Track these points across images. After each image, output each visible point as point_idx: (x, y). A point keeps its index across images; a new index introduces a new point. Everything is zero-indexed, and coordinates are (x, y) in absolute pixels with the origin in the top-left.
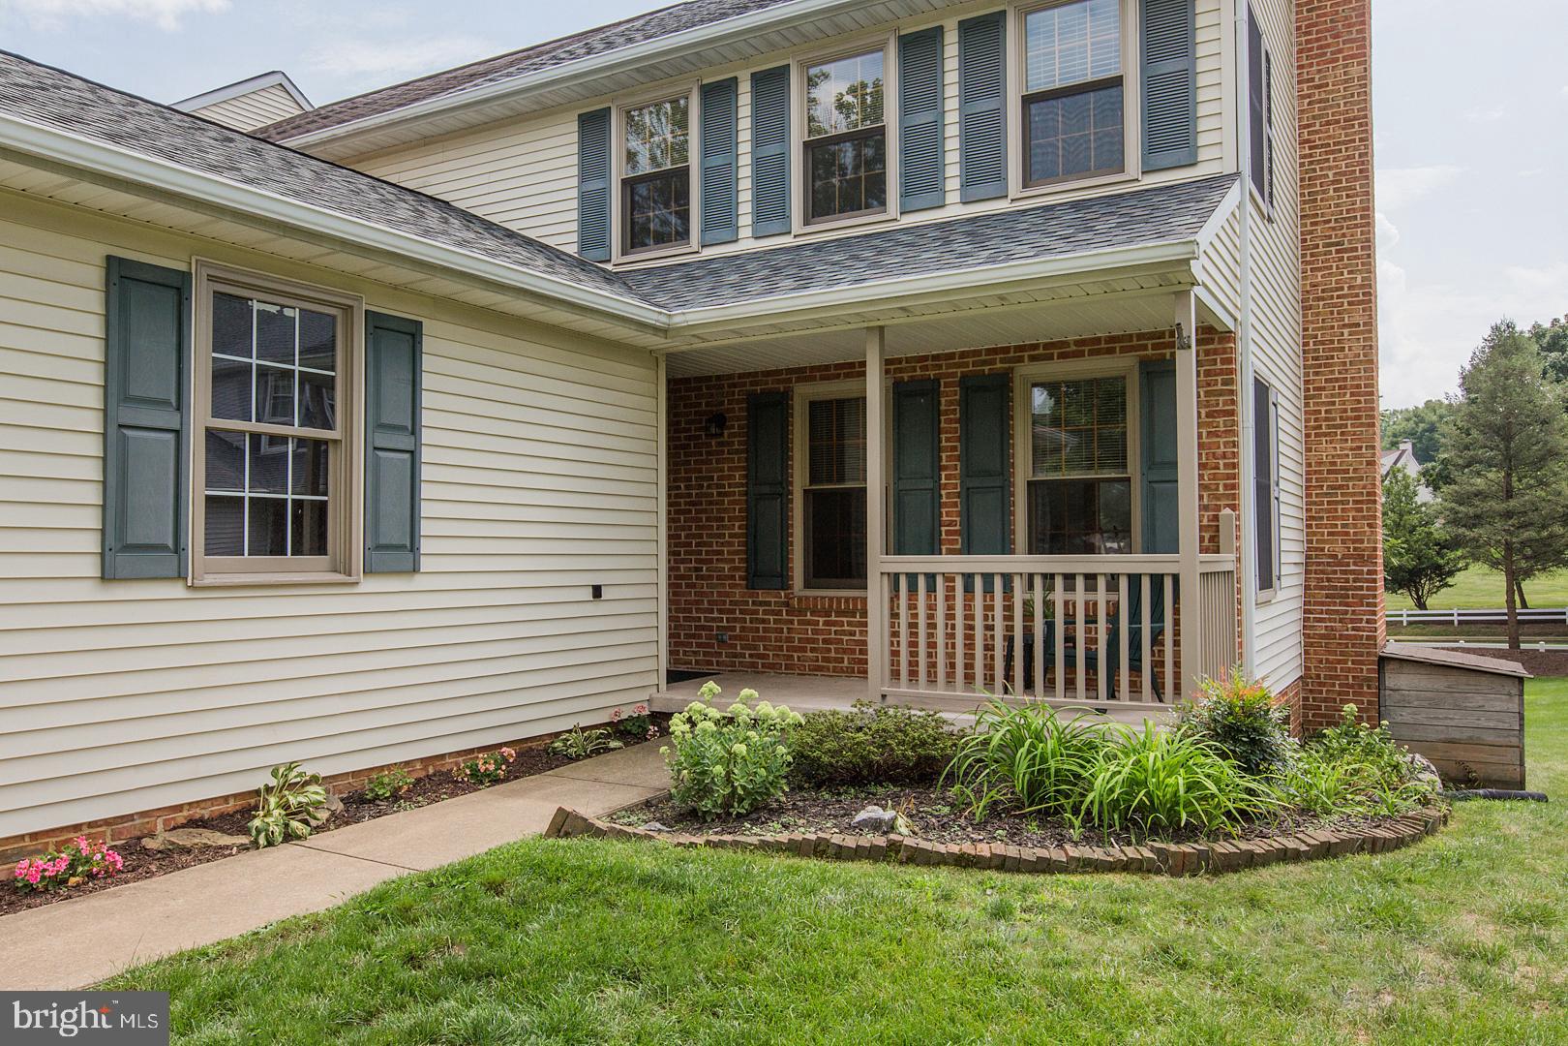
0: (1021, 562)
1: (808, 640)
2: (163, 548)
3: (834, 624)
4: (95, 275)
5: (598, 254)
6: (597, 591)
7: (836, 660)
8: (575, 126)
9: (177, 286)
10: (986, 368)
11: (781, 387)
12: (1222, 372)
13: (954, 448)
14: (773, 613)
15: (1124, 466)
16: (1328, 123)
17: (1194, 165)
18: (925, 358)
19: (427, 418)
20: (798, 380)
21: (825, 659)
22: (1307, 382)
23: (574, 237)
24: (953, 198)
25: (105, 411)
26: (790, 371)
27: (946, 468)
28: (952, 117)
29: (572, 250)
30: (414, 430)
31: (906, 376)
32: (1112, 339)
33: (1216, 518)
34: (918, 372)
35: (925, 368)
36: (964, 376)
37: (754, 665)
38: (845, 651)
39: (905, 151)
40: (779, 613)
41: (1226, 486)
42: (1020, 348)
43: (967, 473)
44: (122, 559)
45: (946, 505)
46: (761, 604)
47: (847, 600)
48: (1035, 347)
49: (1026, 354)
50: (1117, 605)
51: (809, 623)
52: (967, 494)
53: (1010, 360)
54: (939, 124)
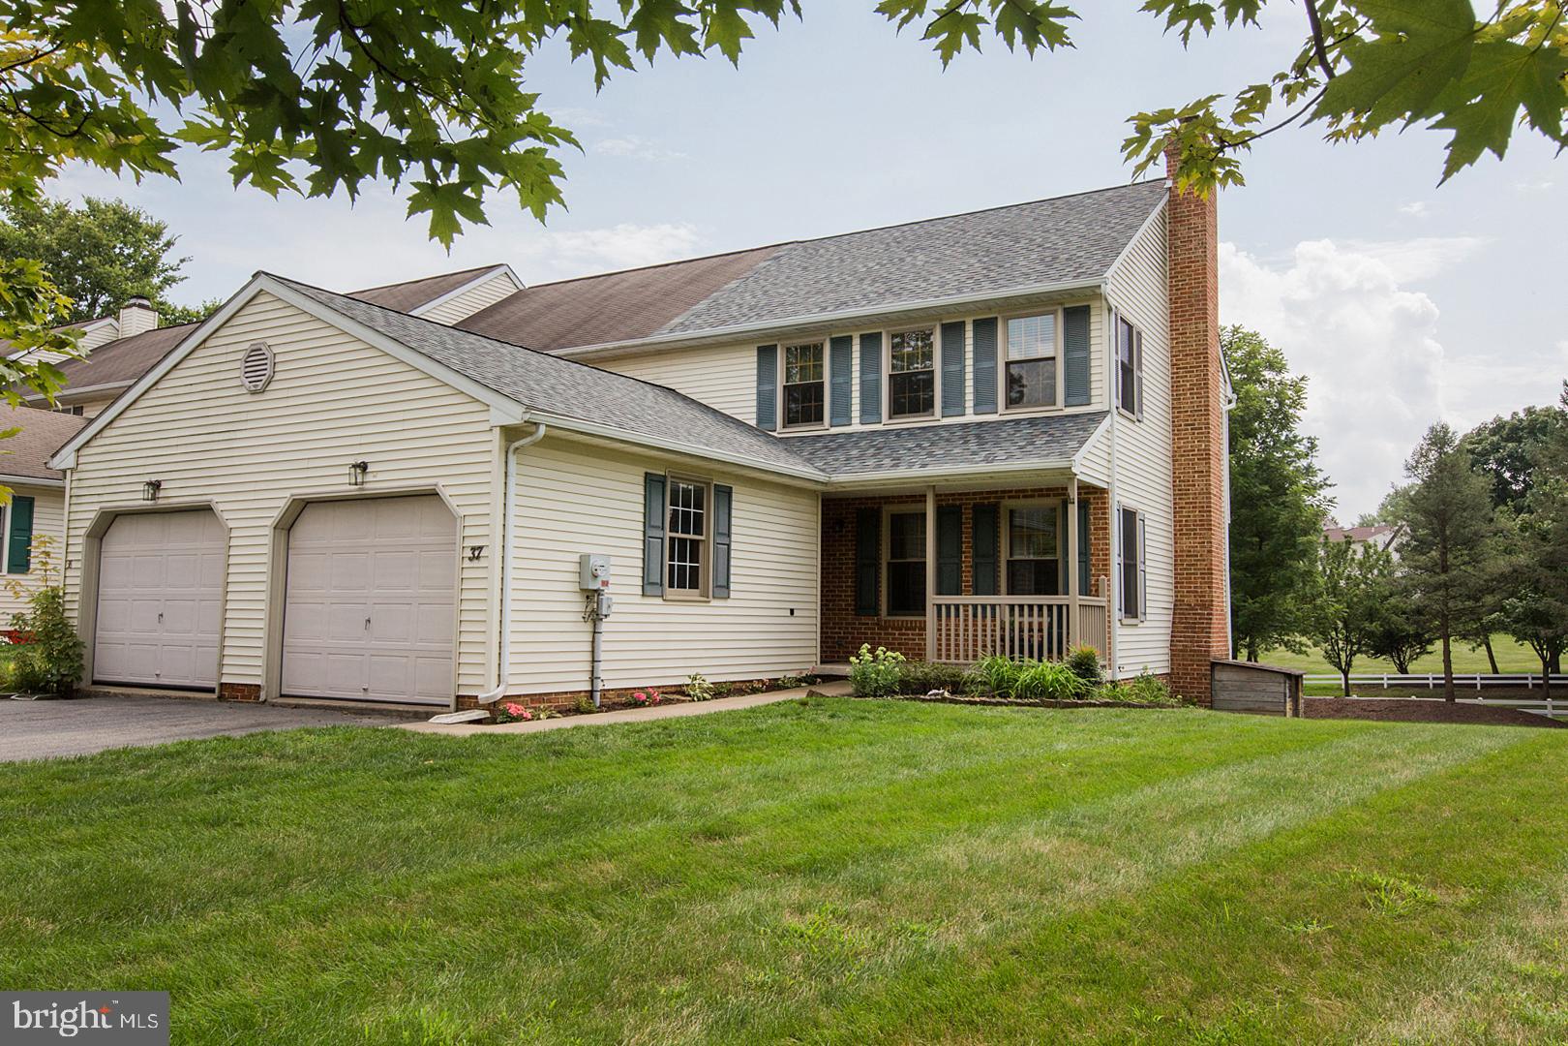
0: (1004, 599)
1: (890, 643)
2: (657, 584)
3: (904, 634)
4: (641, 480)
5: (767, 426)
6: (792, 611)
8: (756, 353)
9: (662, 481)
10: (986, 501)
11: (876, 507)
12: (1101, 508)
13: (969, 542)
14: (870, 629)
15: (1055, 553)
16: (1187, 355)
17: (1090, 404)
18: (953, 495)
19: (734, 529)
20: (886, 503)
22: (1175, 504)
23: (755, 416)
24: (969, 410)
25: (644, 532)
26: (880, 498)
27: (964, 552)
28: (969, 369)
29: (753, 423)
30: (729, 536)
31: (944, 504)
32: (1048, 489)
33: (1098, 580)
34: (951, 502)
35: (954, 500)
36: (975, 505)
38: (910, 649)
39: (944, 385)
40: (874, 628)
41: (1103, 565)
42: (1004, 492)
43: (976, 555)
44: (647, 588)
45: (965, 571)
46: (864, 624)
47: (911, 622)
48: (1011, 491)
49: (1006, 495)
51: (890, 634)
52: (976, 566)
53: (998, 498)
54: (962, 372)
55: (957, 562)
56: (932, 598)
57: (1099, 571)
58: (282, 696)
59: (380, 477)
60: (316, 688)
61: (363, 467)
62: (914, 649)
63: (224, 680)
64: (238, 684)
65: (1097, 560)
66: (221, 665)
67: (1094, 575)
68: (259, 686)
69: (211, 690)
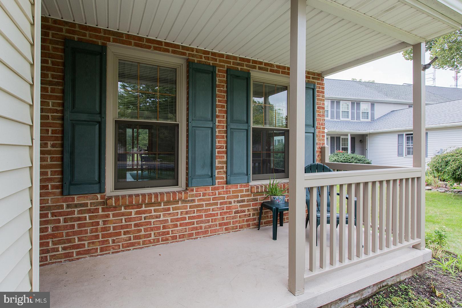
1: (122, 227)
3: (144, 212)
7: (145, 236)
10: (239, 67)
11: (100, 42)
13: (223, 107)
14: (89, 211)
18: (207, 53)
20: (115, 41)
21: (135, 238)
26: (107, 32)
27: (218, 116)
31: (196, 60)
34: (203, 60)
35: (207, 58)
36: (228, 69)
37: (68, 256)
40: (97, 210)
42: (255, 62)
43: (230, 121)
45: (218, 137)
46: (76, 206)
49: (257, 65)
51: (123, 214)
52: (230, 132)
53: (250, 66)
55: (211, 126)
57: (320, 141)
62: (159, 228)
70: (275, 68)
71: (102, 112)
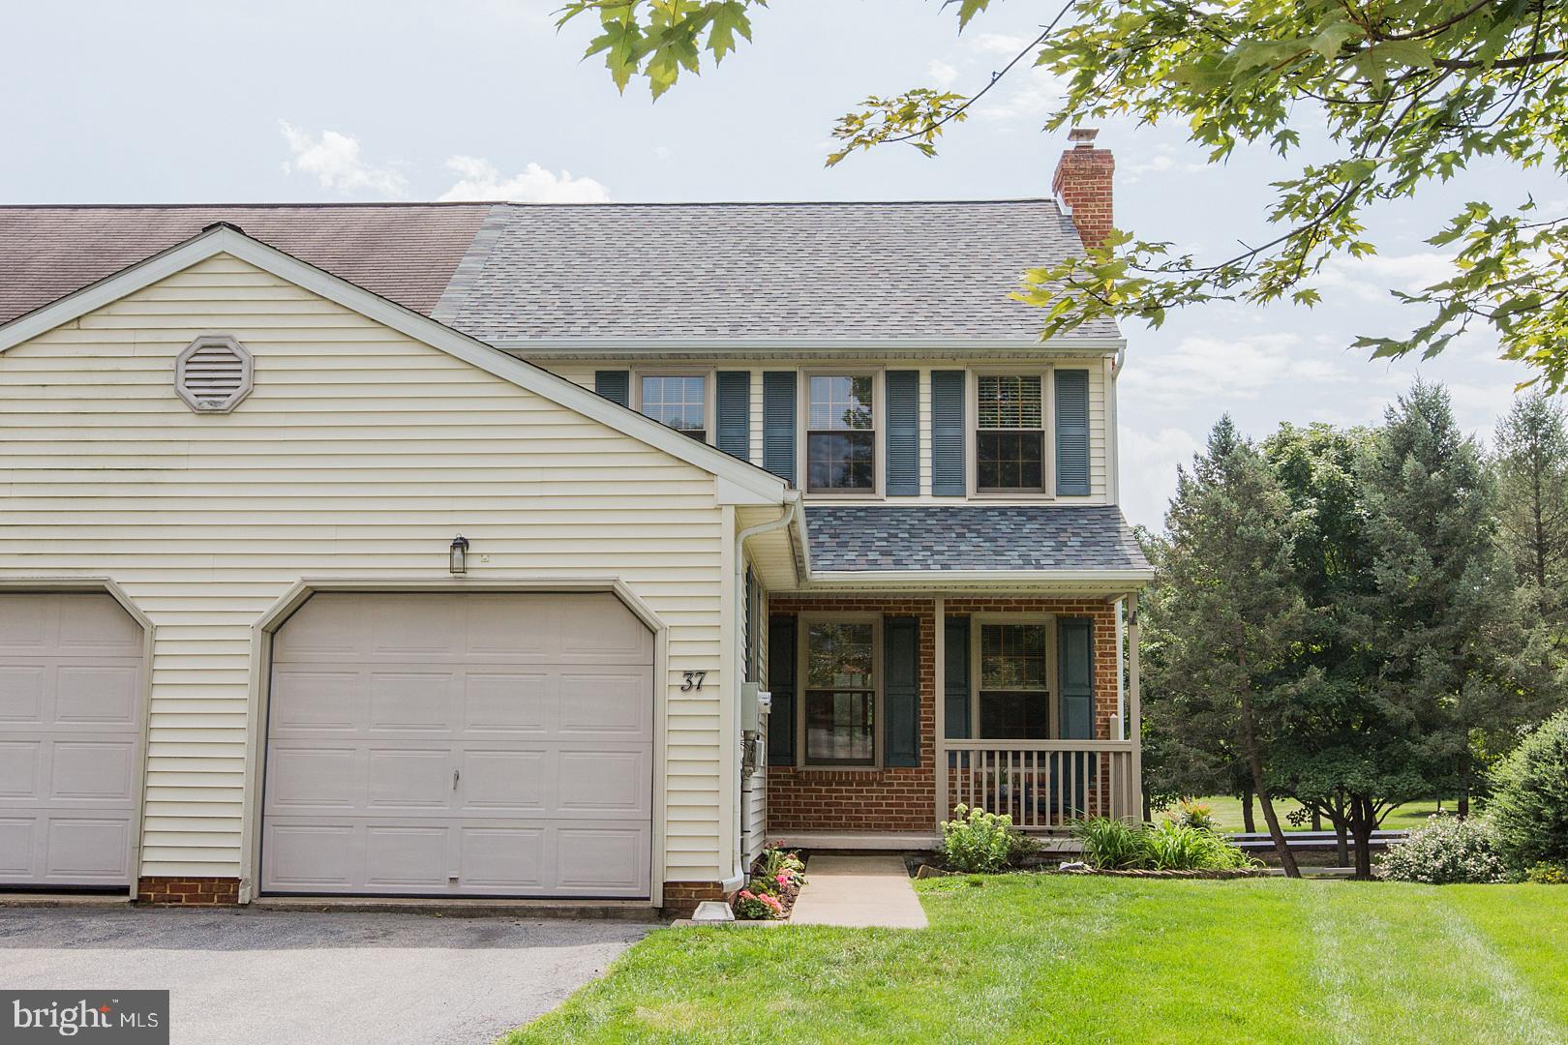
1: (813, 804)
3: (835, 791)
7: (836, 818)
8: (592, 380)
11: (792, 613)
12: (1108, 629)
14: (783, 783)
15: (1043, 682)
17: (1088, 495)
18: (909, 602)
20: (805, 609)
21: (826, 818)
24: (926, 490)
28: (925, 435)
31: (893, 613)
32: (1039, 601)
33: (1108, 720)
34: (903, 611)
35: (909, 609)
38: (843, 811)
39: (890, 452)
40: (788, 784)
41: (1111, 701)
45: (924, 706)
46: (773, 776)
47: (847, 773)
48: (989, 601)
49: (982, 606)
50: (1044, 775)
51: (814, 791)
53: (971, 609)
54: (916, 438)
55: (914, 692)
56: (943, 744)
57: (1106, 708)
58: (263, 895)
59: (494, 562)
60: (342, 880)
61: (461, 544)
62: (851, 811)
63: (148, 871)
64: (181, 879)
65: (1104, 694)
66: (141, 847)
67: (1099, 714)
68: (236, 880)
69: (124, 891)
70: (1014, 605)
71: (793, 684)
